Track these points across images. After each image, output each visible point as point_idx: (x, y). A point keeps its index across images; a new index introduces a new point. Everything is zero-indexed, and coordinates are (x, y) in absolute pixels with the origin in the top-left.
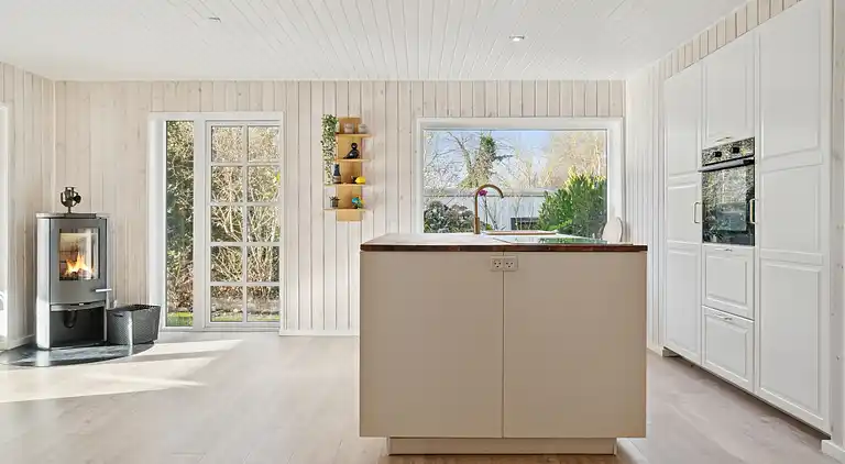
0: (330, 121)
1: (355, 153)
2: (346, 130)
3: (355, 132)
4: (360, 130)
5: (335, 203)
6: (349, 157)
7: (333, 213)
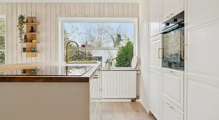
0: (22, 18)
1: (32, 30)
2: (29, 21)
3: (33, 22)
4: (34, 21)
5: (24, 50)
6: (30, 32)
7: (25, 54)
